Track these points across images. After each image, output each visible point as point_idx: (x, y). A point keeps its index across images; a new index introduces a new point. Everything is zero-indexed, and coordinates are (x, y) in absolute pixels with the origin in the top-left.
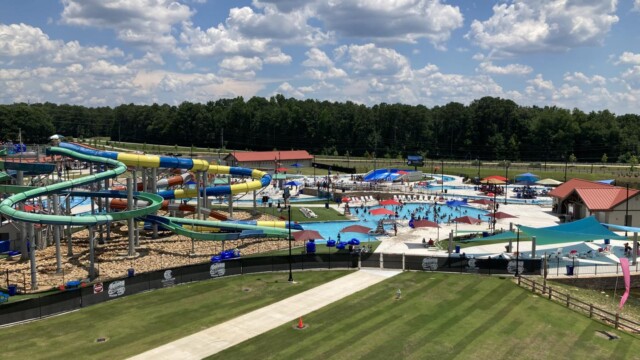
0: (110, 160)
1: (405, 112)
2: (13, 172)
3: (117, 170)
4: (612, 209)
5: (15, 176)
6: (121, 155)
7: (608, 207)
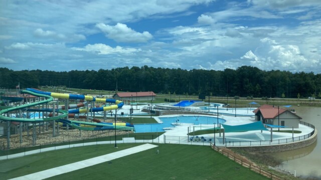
0: (47, 96)
1: (204, 73)
2: (6, 101)
3: (48, 100)
4: (274, 118)
5: (6, 102)
6: (53, 94)
7: (273, 117)
